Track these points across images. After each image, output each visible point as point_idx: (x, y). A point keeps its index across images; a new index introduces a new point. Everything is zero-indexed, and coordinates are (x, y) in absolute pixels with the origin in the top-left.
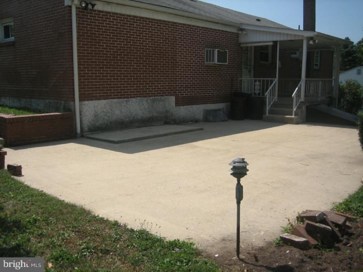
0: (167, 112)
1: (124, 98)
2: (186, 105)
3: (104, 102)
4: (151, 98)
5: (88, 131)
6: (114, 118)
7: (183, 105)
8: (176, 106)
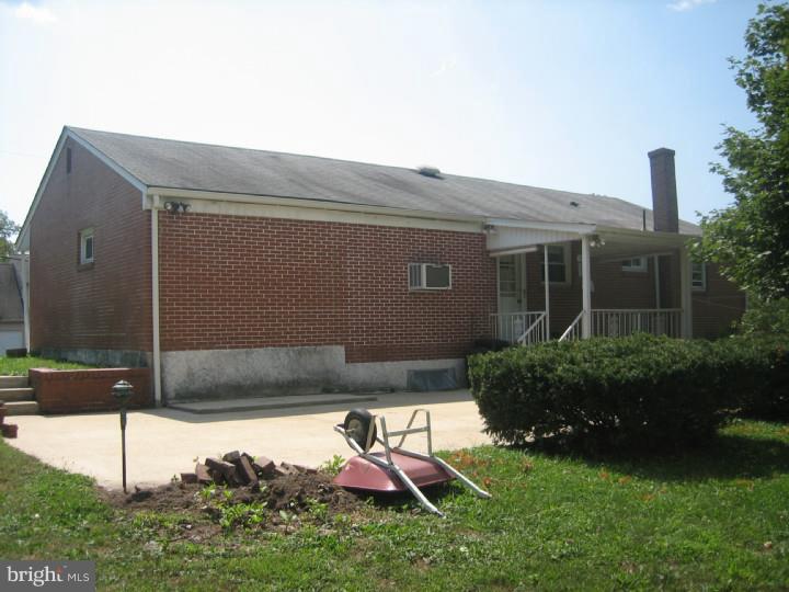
0: (328, 371)
1: (243, 347)
2: (368, 361)
3: (205, 353)
4: (296, 348)
5: (175, 398)
6: (223, 380)
7: (363, 362)
8: (347, 362)
